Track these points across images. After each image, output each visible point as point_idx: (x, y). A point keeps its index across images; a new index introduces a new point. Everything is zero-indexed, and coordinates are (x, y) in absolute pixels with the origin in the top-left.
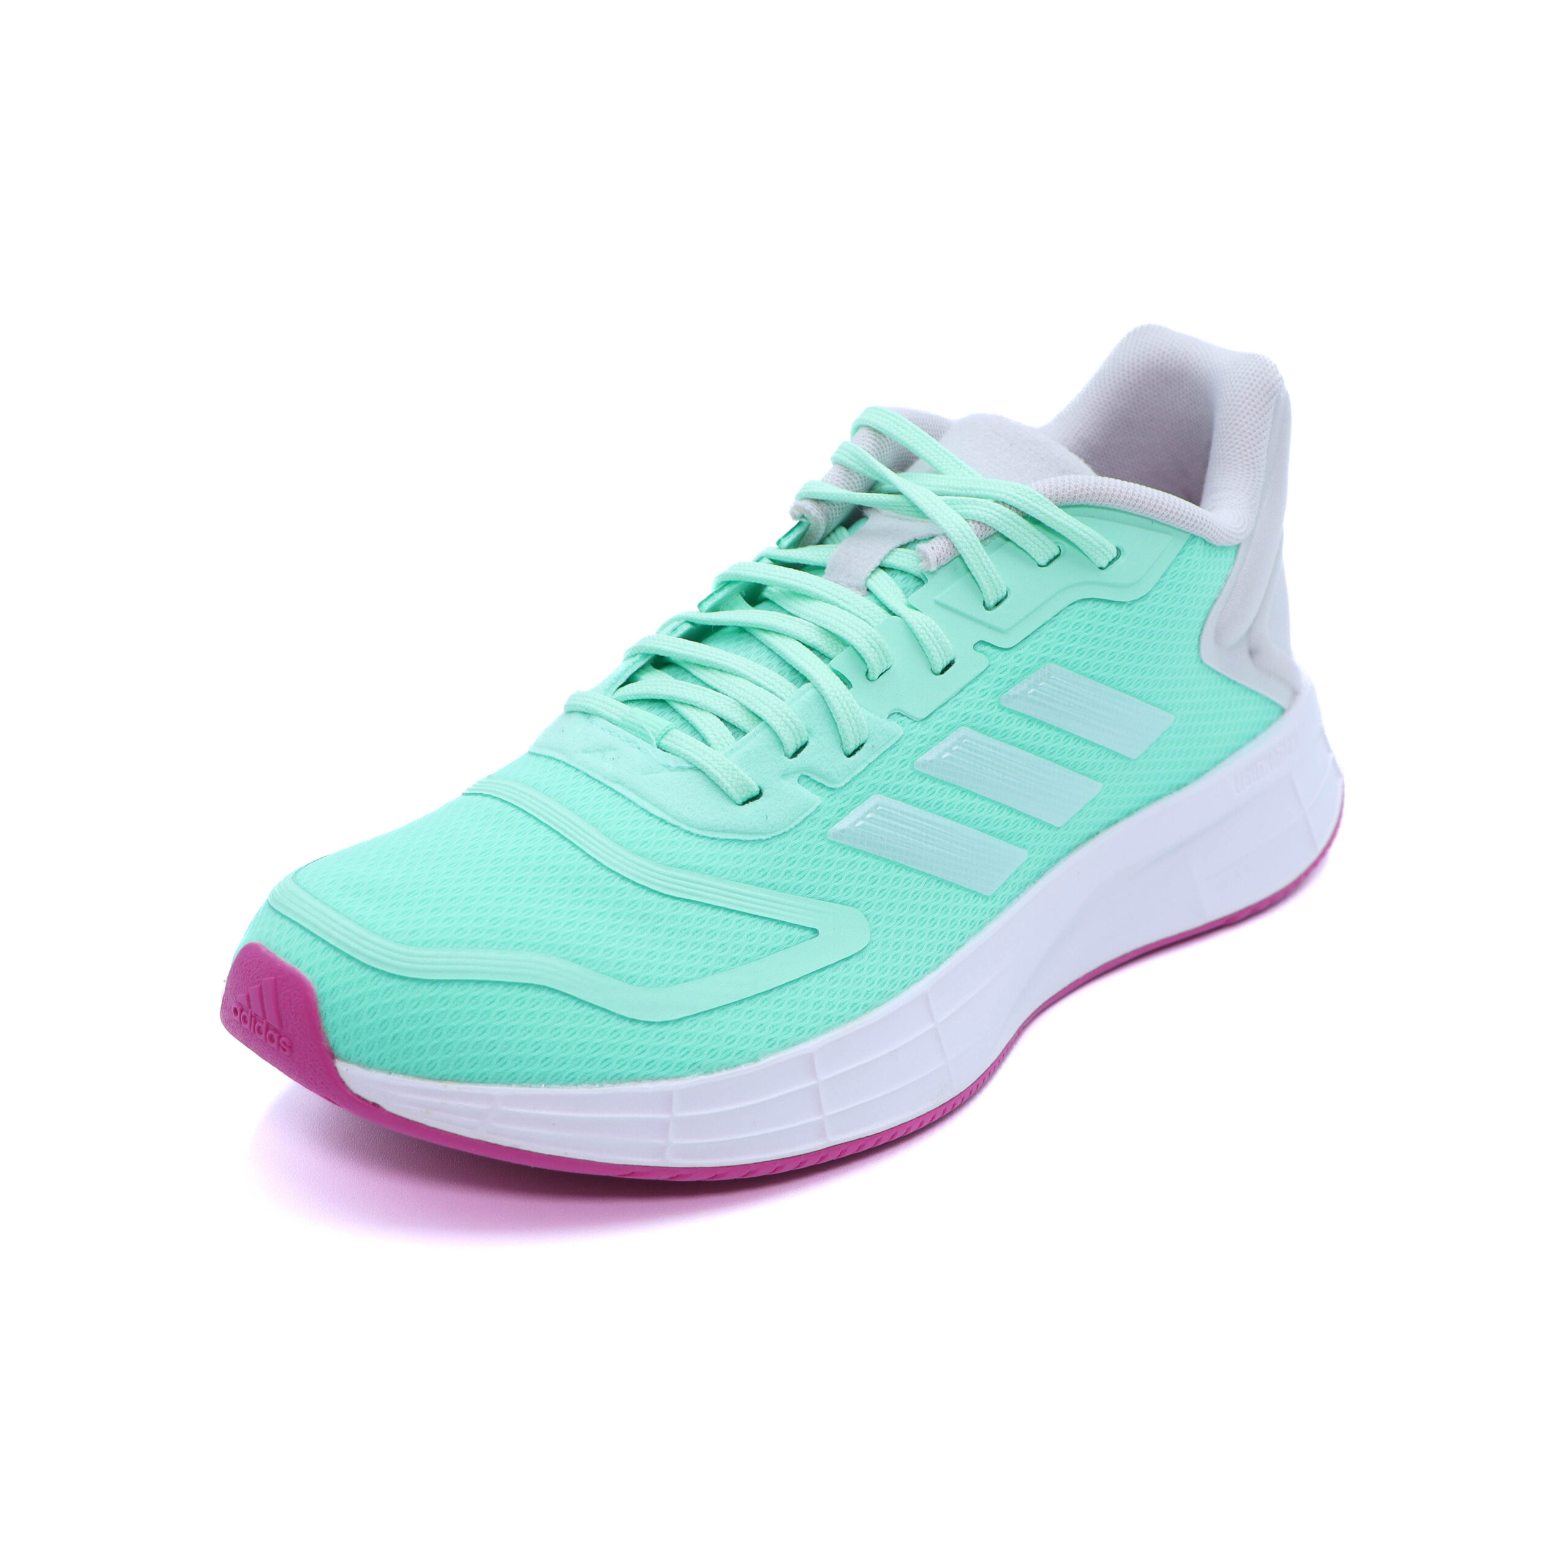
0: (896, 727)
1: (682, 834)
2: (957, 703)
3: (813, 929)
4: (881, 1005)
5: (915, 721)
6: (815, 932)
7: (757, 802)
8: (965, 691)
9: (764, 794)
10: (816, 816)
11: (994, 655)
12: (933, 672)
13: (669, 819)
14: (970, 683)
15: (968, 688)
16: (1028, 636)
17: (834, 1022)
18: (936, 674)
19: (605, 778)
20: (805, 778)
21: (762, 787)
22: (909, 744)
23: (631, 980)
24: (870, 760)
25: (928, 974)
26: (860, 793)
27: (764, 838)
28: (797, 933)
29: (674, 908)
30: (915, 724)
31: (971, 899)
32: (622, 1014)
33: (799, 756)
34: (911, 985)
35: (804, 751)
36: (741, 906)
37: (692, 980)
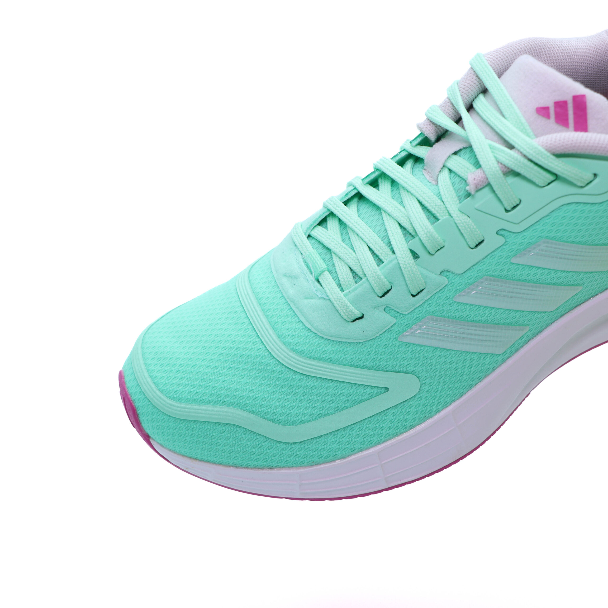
0: (444, 280)
1: (318, 339)
2: (483, 263)
3: (385, 388)
4: (421, 423)
5: (456, 275)
6: (387, 389)
7: (360, 320)
8: (489, 257)
9: (364, 316)
10: (392, 329)
11: (509, 236)
12: (470, 247)
13: (313, 330)
14: (493, 252)
15: (491, 255)
16: (533, 224)
17: (391, 436)
18: (472, 249)
19: (288, 298)
20: (387, 309)
21: (364, 313)
22: (451, 288)
23: (279, 422)
24: (426, 299)
25: (454, 402)
26: (420, 315)
27: (361, 341)
28: (375, 391)
29: (308, 381)
30: (455, 277)
31: (489, 357)
32: (273, 439)
33: (386, 296)
34: (441, 410)
35: (388, 294)
36: (345, 379)
37: (312, 420)
